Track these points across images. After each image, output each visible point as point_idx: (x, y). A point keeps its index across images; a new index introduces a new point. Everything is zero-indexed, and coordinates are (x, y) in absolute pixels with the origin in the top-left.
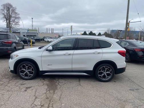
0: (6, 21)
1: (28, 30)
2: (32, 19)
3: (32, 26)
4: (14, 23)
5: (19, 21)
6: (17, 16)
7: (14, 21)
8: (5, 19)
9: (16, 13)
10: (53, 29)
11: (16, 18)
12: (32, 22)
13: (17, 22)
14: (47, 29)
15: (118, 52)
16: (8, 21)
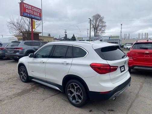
0: (94, 31)
1: (110, 37)
2: (121, 25)
3: (121, 32)
4: (100, 32)
5: (105, 29)
6: (104, 25)
7: (100, 30)
8: (93, 29)
9: (103, 22)
10: (147, 34)
11: (102, 26)
12: (121, 28)
13: (103, 30)
14: (139, 34)
15: (90, 65)
16: (95, 30)
